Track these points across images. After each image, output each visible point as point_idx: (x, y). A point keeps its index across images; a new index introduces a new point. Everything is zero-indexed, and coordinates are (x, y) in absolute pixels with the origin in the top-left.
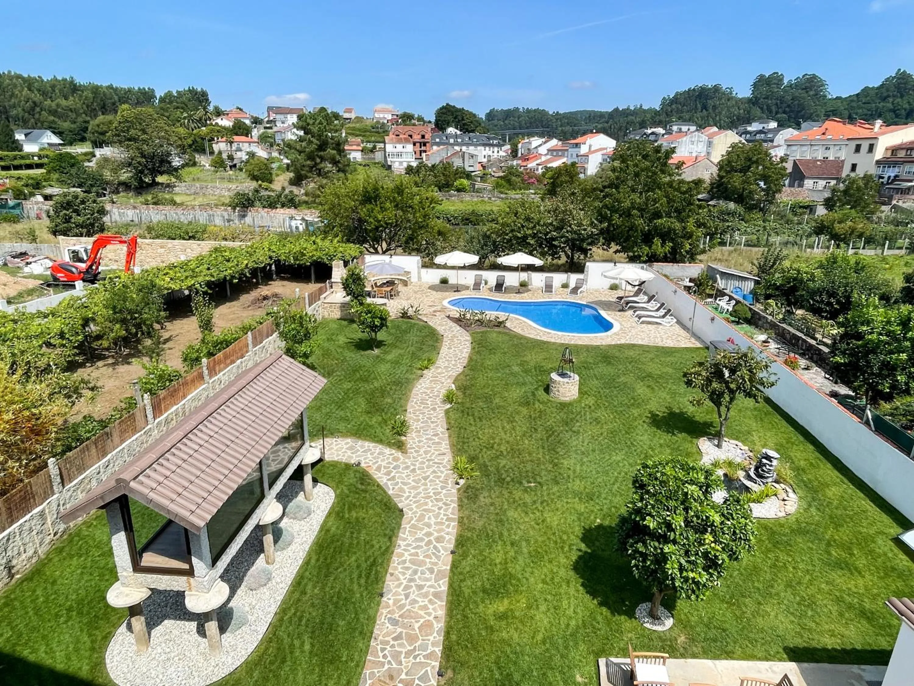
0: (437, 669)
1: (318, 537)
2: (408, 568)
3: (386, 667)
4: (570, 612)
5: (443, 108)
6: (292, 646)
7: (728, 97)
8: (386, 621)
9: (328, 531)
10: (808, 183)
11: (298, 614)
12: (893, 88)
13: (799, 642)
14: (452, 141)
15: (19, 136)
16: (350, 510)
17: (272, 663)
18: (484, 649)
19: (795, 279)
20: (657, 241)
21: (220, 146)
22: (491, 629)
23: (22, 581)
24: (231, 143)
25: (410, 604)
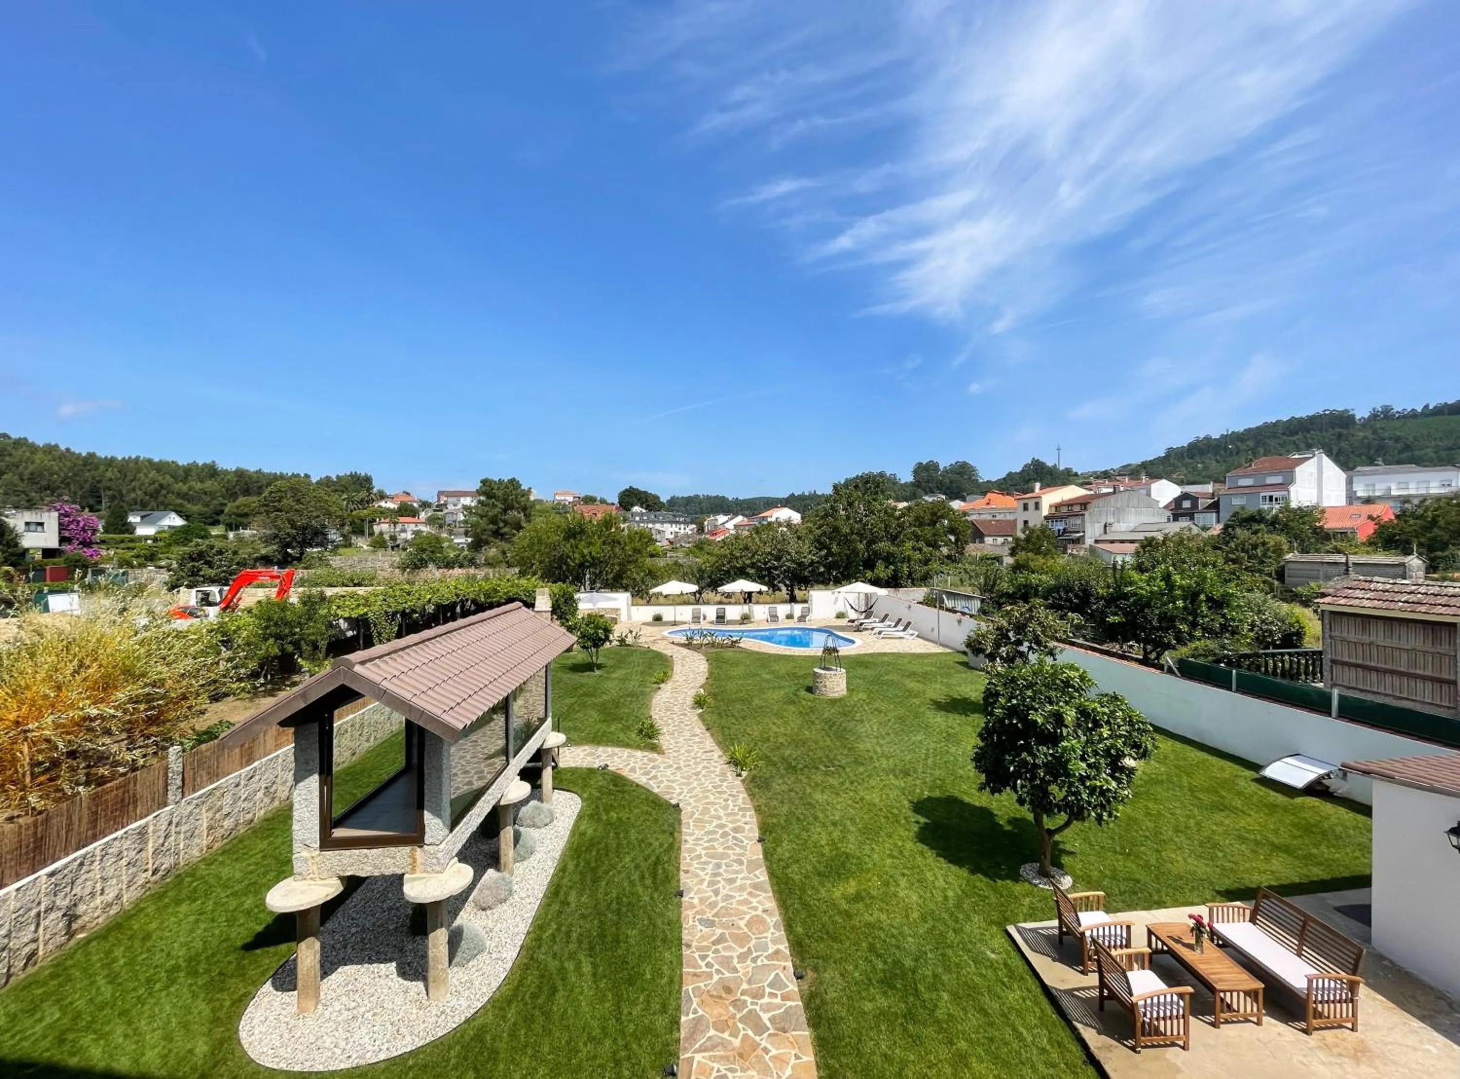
0: (792, 970)
1: (570, 842)
2: (706, 863)
3: (716, 977)
4: (941, 883)
5: (626, 490)
6: (562, 970)
7: (893, 481)
8: (697, 923)
9: (583, 834)
10: (989, 540)
11: (563, 929)
12: (1032, 473)
13: (1227, 884)
14: (637, 519)
15: (134, 519)
16: (607, 812)
17: (534, 996)
18: (848, 938)
19: (1025, 586)
20: (880, 565)
21: (383, 527)
22: (848, 915)
23: (88, 941)
24: (395, 524)
25: (723, 900)
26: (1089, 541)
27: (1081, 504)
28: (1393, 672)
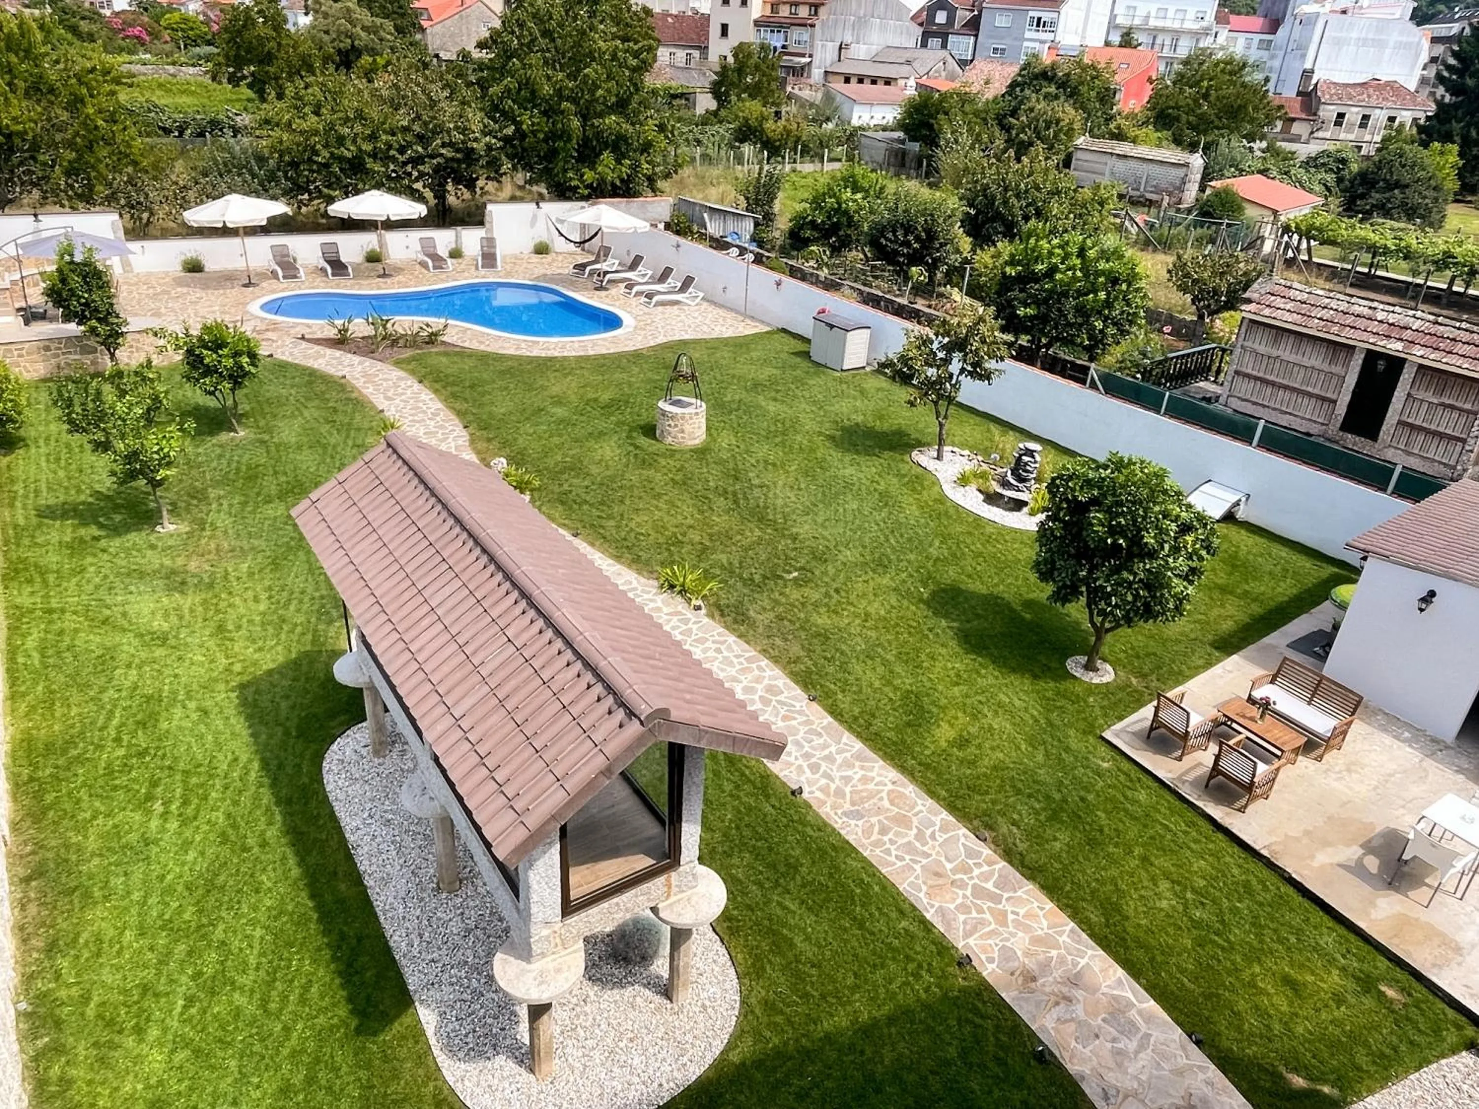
0: (972, 836)
3: (917, 868)
8: (845, 819)
10: (663, 55)
20: (607, 157)
22: (970, 763)
25: (845, 784)
26: (817, 74)
27: (811, 5)
28: (1286, 387)
